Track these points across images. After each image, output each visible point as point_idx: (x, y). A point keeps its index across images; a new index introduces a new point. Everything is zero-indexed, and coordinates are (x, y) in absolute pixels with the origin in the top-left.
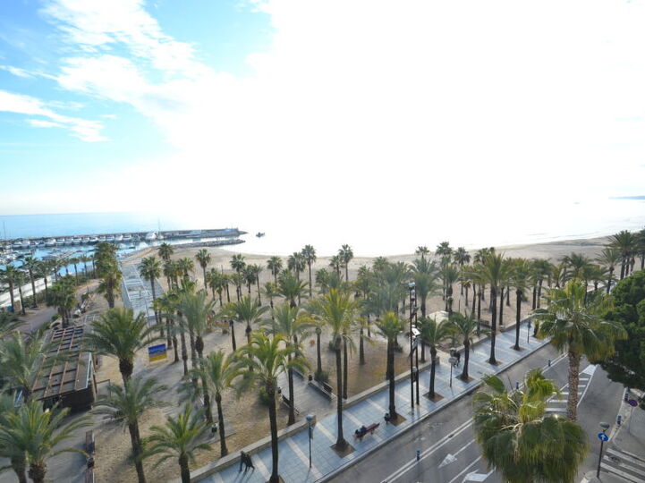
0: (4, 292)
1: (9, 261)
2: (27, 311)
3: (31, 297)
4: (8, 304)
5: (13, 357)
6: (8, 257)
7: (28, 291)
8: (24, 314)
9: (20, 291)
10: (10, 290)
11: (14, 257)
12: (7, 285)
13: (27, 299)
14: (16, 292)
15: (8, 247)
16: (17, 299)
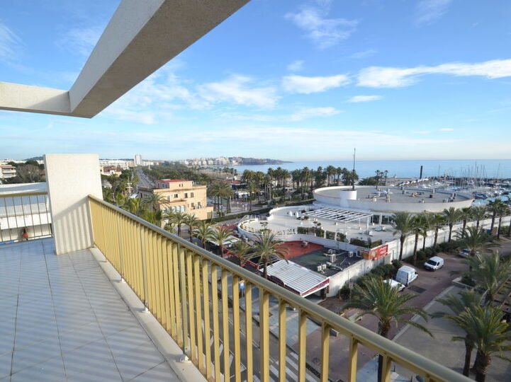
0: (488, 218)
1: (496, 195)
2: (501, 237)
3: (507, 227)
4: (488, 227)
5: (488, 267)
6: (496, 192)
7: (506, 222)
8: (498, 239)
9: (500, 220)
10: (493, 218)
11: (501, 192)
12: (492, 214)
13: (503, 228)
14: (497, 220)
15: (497, 184)
16: (496, 226)
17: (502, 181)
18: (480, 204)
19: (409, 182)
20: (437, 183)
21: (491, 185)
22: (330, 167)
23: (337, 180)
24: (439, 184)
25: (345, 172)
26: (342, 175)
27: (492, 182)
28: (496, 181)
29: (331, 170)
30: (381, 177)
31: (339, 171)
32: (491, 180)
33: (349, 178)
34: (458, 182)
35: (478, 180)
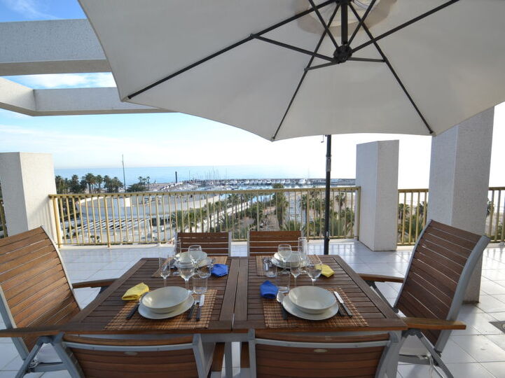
17: (229, 181)
18: (223, 198)
19: (168, 187)
20: (189, 185)
21: (223, 185)
22: (89, 174)
23: (98, 190)
24: (191, 187)
25: (107, 179)
26: (103, 184)
27: (223, 182)
28: (226, 181)
29: (90, 179)
30: (144, 184)
31: (99, 179)
32: (223, 181)
33: (112, 186)
34: (204, 183)
35: (216, 181)
